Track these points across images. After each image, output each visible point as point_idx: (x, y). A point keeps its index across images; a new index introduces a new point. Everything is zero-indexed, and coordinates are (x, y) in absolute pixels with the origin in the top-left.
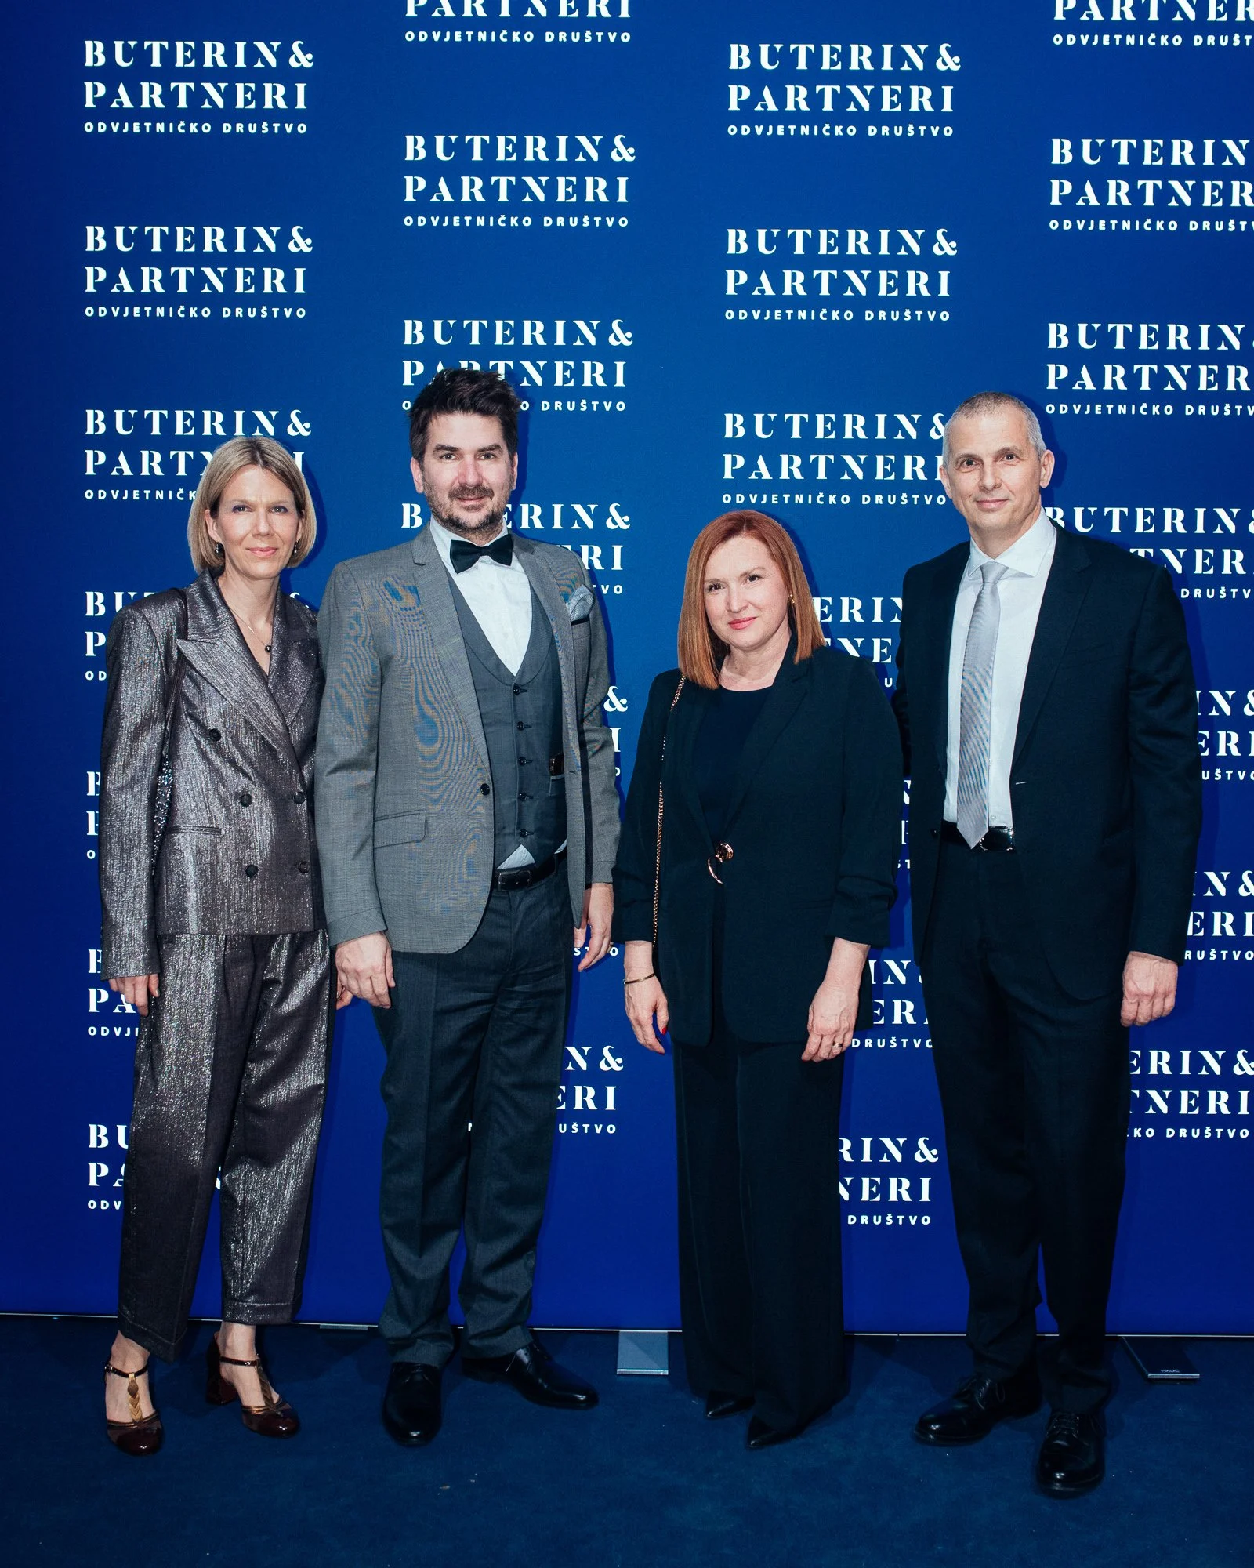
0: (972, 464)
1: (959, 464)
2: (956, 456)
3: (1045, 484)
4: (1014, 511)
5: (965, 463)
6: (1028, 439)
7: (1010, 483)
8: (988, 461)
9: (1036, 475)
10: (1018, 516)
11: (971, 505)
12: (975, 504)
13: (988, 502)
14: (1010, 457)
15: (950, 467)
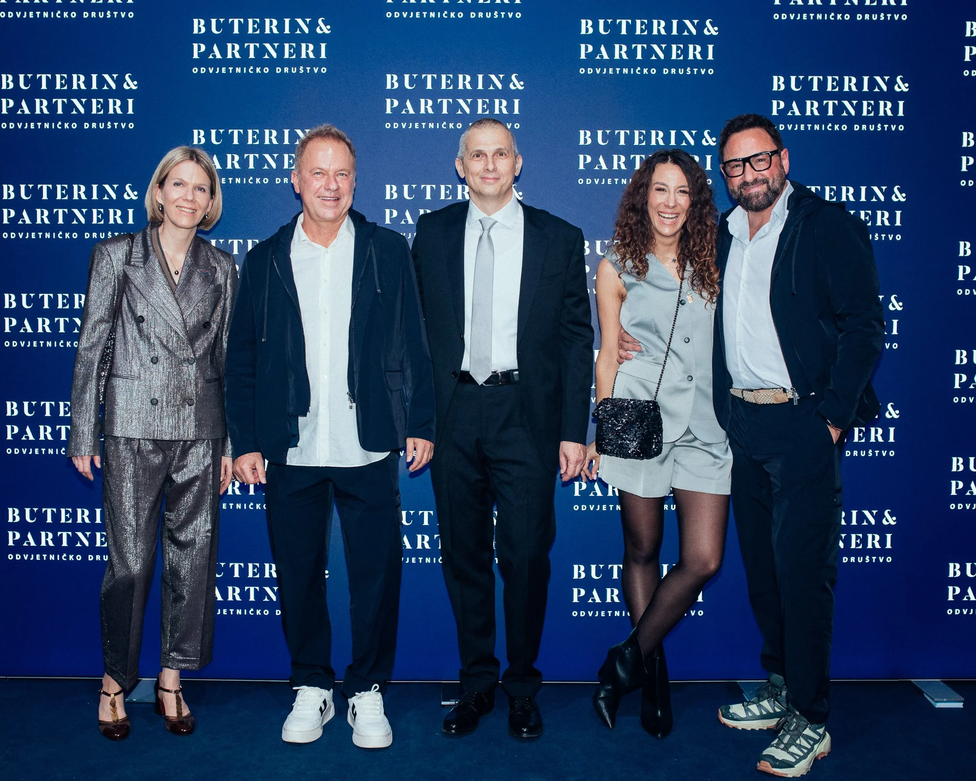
0: (479, 156)
2: (470, 152)
3: (517, 173)
5: (475, 156)
6: (511, 145)
14: (502, 153)
15: (465, 158)
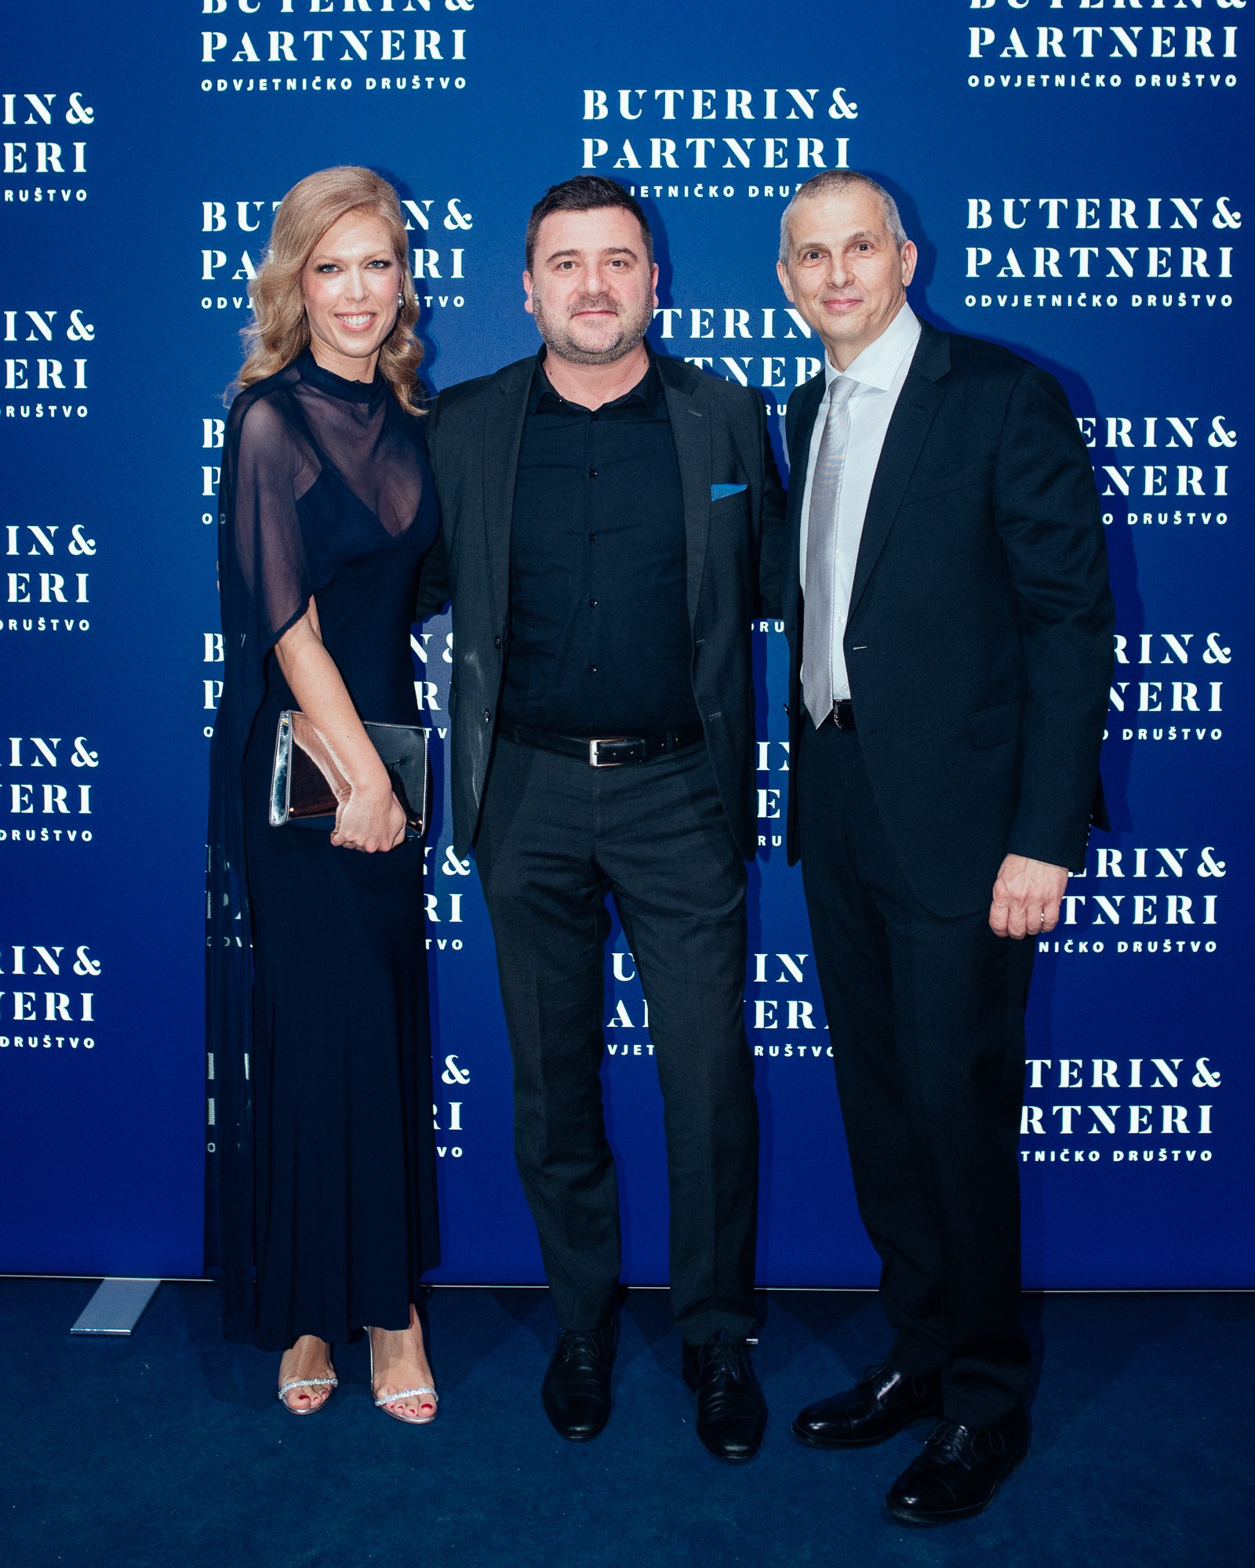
0: (816, 258)
1: (801, 258)
2: (798, 247)
3: (907, 280)
4: (869, 316)
5: (809, 256)
6: (884, 225)
7: (864, 280)
8: (837, 252)
9: (895, 270)
10: (875, 320)
11: (817, 306)
12: (821, 305)
13: (839, 302)
14: (864, 248)
15: (790, 262)
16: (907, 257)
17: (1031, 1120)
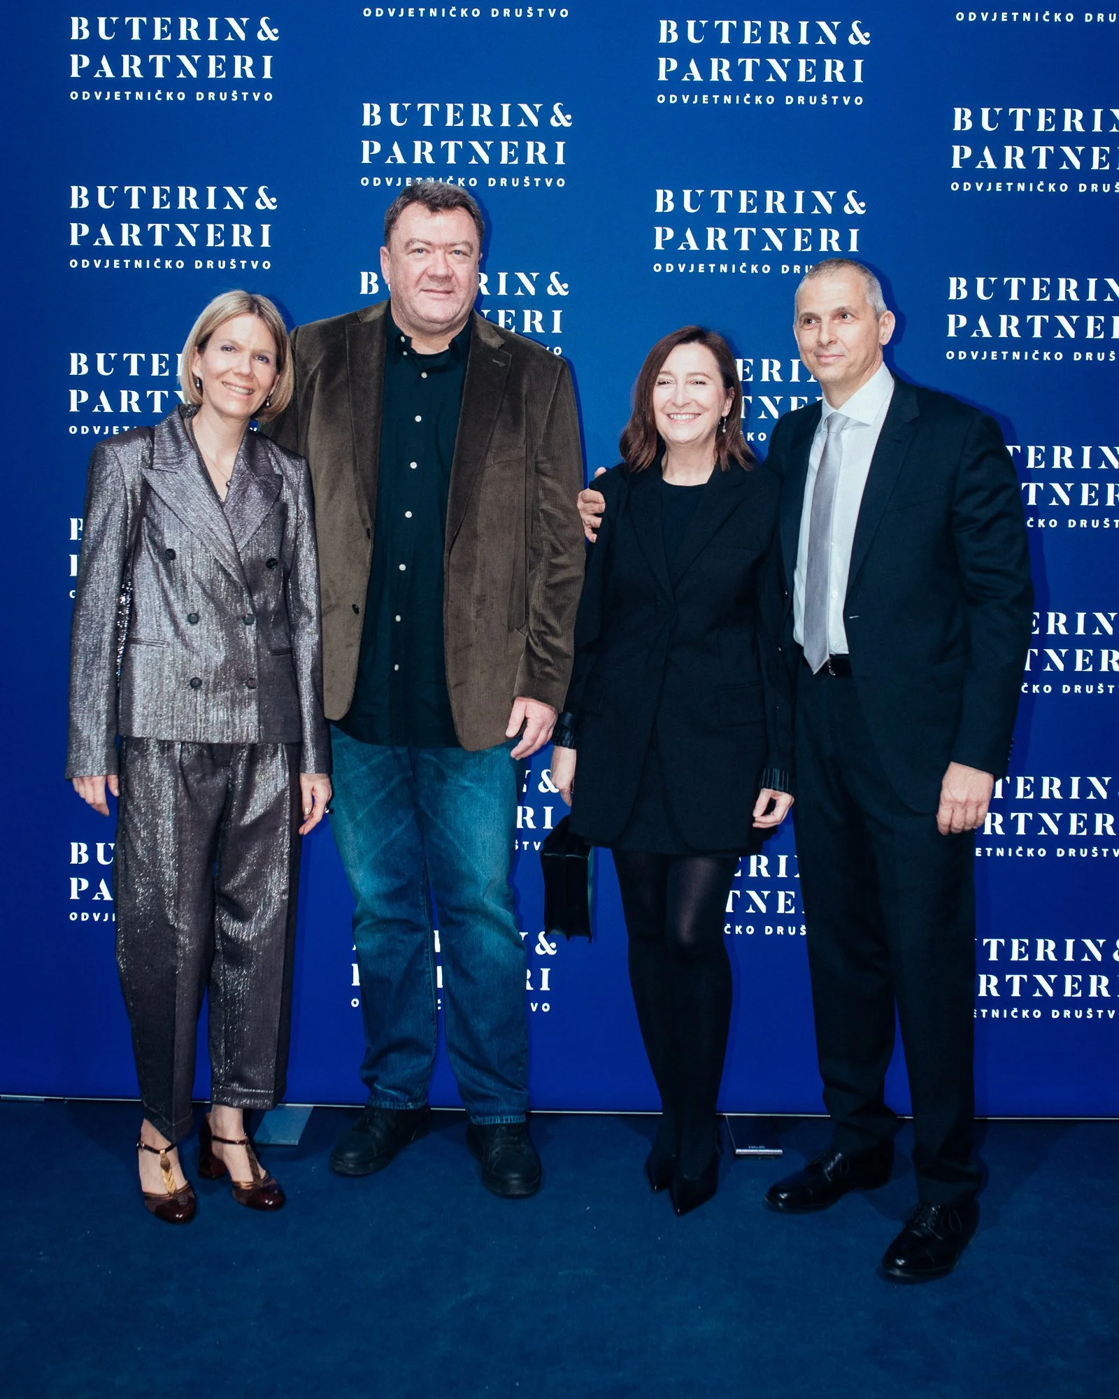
0: (811, 323)
1: (801, 322)
2: (800, 315)
4: (849, 367)
5: (808, 320)
7: (845, 340)
8: (826, 319)
9: (872, 333)
10: (853, 370)
11: (812, 358)
12: (815, 358)
13: (826, 356)
14: (845, 316)
16: (886, 323)
17: (987, 985)
